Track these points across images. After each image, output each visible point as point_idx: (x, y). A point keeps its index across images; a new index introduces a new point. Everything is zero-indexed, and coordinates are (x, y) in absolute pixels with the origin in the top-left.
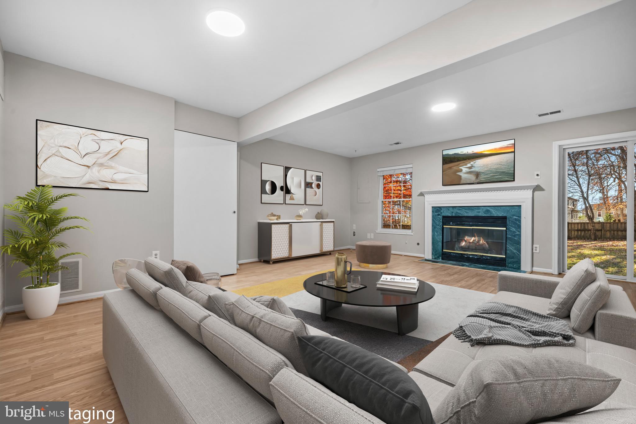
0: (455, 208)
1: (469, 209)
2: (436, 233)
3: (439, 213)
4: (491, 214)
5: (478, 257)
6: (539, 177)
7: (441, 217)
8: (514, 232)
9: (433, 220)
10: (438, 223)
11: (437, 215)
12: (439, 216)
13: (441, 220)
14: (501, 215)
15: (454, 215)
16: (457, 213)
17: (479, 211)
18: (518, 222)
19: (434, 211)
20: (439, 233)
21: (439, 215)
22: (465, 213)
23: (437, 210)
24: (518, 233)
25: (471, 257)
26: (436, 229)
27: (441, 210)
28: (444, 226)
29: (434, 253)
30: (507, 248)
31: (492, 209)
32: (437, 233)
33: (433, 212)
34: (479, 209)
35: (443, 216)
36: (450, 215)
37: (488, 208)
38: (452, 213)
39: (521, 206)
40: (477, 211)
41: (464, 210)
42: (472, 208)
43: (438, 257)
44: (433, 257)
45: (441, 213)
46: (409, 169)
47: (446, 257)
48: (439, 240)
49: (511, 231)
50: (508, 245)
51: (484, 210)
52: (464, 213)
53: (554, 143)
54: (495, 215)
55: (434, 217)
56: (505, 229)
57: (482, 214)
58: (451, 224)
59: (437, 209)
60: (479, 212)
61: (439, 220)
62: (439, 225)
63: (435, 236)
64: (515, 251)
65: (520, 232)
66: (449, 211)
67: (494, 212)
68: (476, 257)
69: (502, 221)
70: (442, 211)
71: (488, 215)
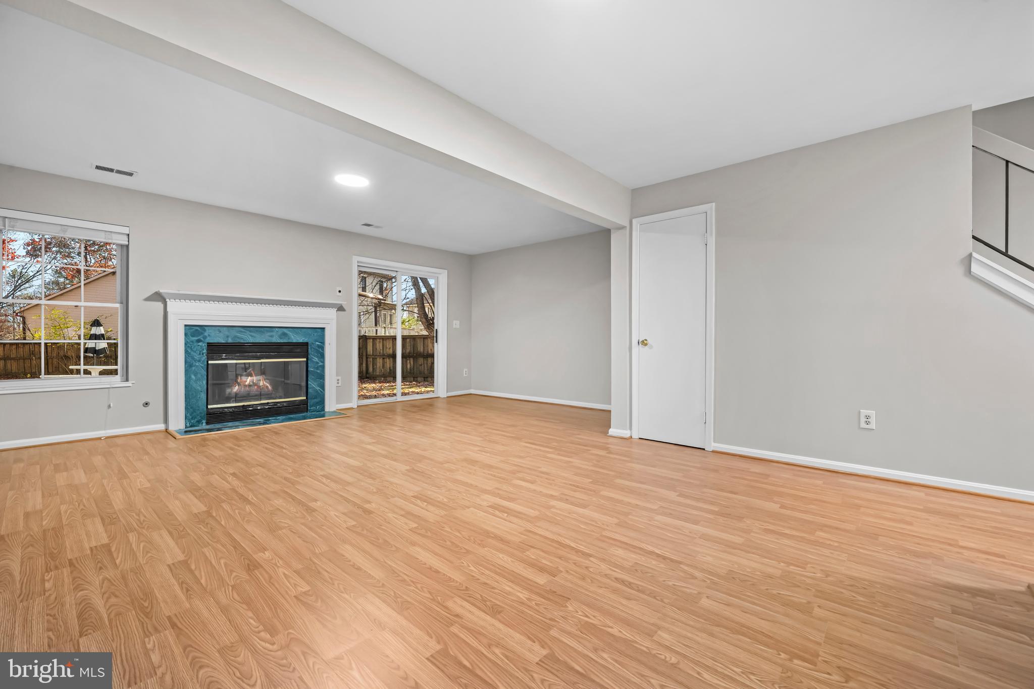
0: (233, 329)
1: (257, 331)
2: (193, 377)
3: (200, 337)
4: (289, 338)
5: (269, 405)
6: (340, 294)
7: (204, 345)
8: (317, 363)
9: (186, 351)
10: (197, 357)
11: (195, 341)
12: (200, 344)
13: (205, 351)
14: (301, 341)
15: (230, 341)
16: (236, 337)
17: (271, 334)
18: (320, 350)
19: (189, 334)
20: (199, 376)
21: (199, 341)
22: (250, 337)
23: (193, 332)
24: (321, 364)
25: (259, 408)
26: (193, 368)
27: (203, 332)
28: (210, 362)
29: (188, 415)
30: (309, 386)
31: (289, 331)
32: (195, 376)
33: (186, 335)
34: (272, 331)
35: (208, 343)
36: (223, 342)
37: (285, 330)
38: (228, 337)
39: (324, 328)
40: (269, 334)
41: (248, 332)
42: (262, 329)
43: (199, 422)
44: (188, 425)
45: (203, 338)
47: (216, 418)
48: (200, 389)
49: (313, 362)
50: (310, 381)
51: (279, 333)
52: (249, 338)
53: (354, 256)
54: (294, 341)
55: (188, 345)
56: (305, 359)
57: (276, 339)
58: (223, 357)
59: (197, 330)
60: (272, 336)
61: (200, 352)
62: (199, 361)
63: (192, 382)
64: (318, 388)
65: (323, 362)
66: (221, 335)
67: (294, 336)
68: (267, 407)
69: (301, 349)
70: (206, 334)
71: (285, 341)
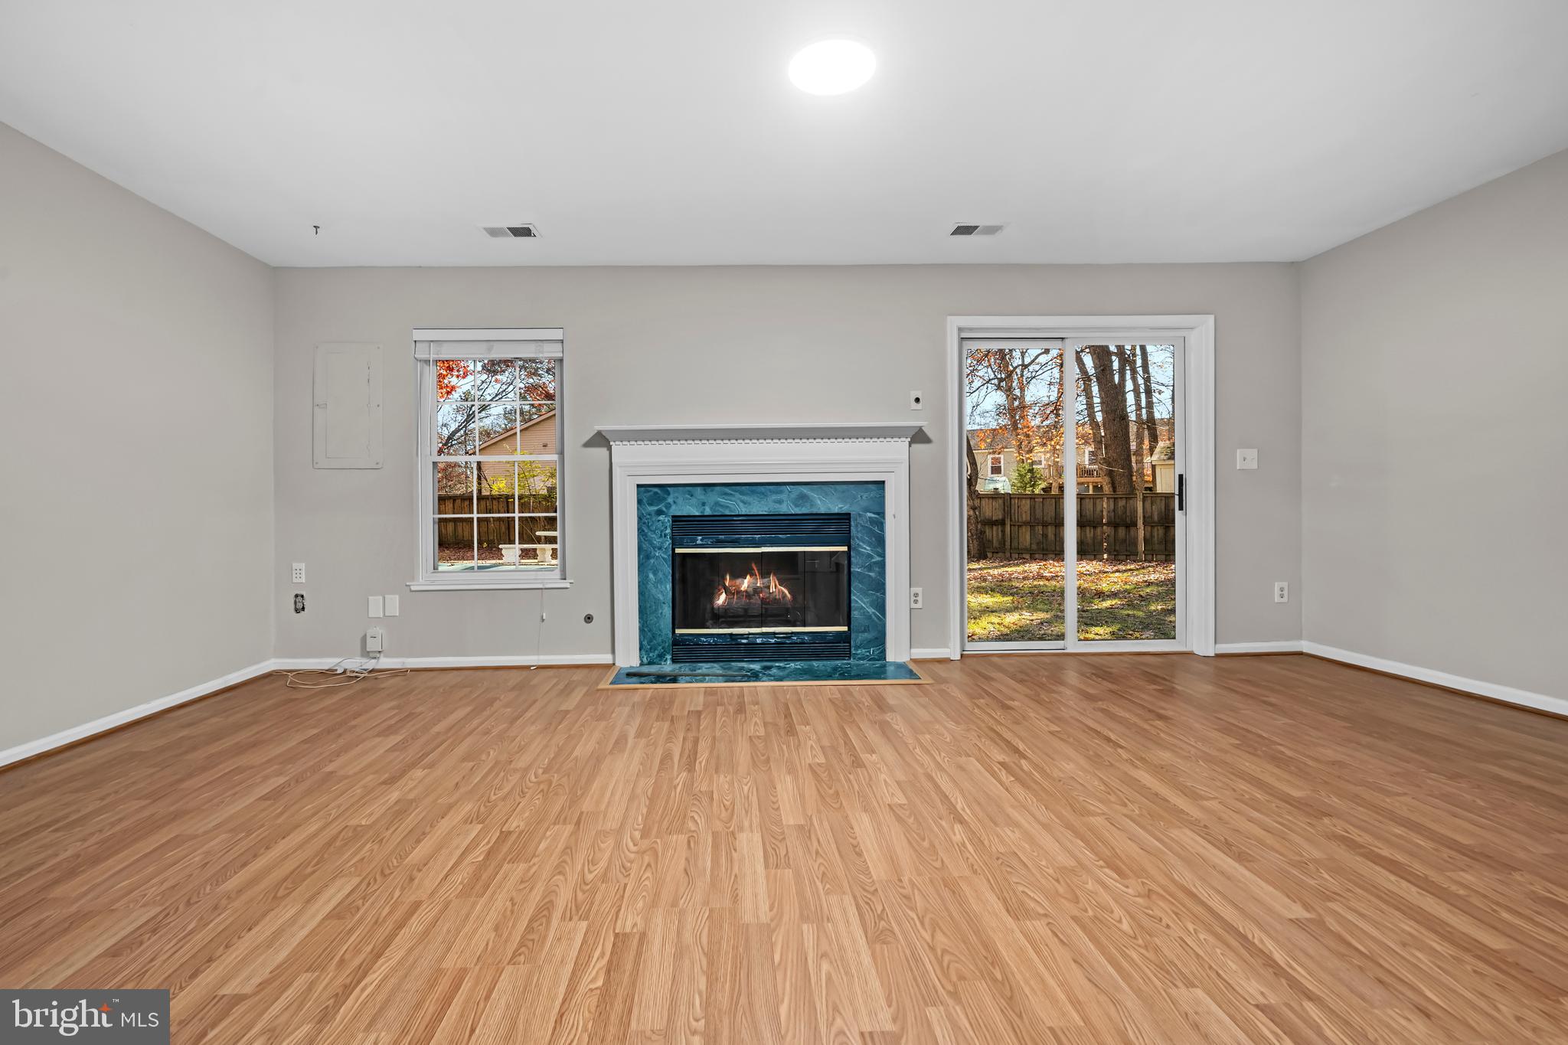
0: (712, 491)
1: (753, 492)
2: (651, 576)
3: (662, 506)
4: (812, 505)
5: (778, 638)
6: (919, 406)
7: (666, 520)
8: (870, 556)
9: (640, 531)
10: (657, 541)
11: (653, 513)
12: (661, 518)
13: (668, 531)
14: (836, 510)
15: (708, 512)
16: (717, 504)
17: (778, 497)
18: (876, 529)
19: (645, 500)
20: (660, 575)
21: (660, 512)
22: (741, 504)
23: (651, 495)
24: (878, 559)
25: (759, 641)
26: (652, 561)
27: (666, 496)
28: (677, 550)
29: (645, 643)
30: (852, 605)
31: (812, 490)
32: (655, 574)
33: (640, 502)
34: (781, 492)
35: (673, 517)
36: (697, 514)
37: (804, 490)
38: (704, 504)
39: (883, 482)
40: (774, 497)
41: (737, 495)
42: (762, 489)
43: (661, 656)
44: (645, 660)
45: (666, 507)
46: (547, 347)
47: (686, 652)
48: (661, 598)
49: (862, 554)
50: (855, 595)
51: (793, 496)
52: (740, 506)
53: (949, 318)
54: (823, 510)
55: (644, 520)
56: (845, 549)
57: (787, 508)
58: (699, 542)
59: (656, 493)
60: (780, 502)
61: (662, 532)
62: (660, 548)
63: (650, 586)
64: (871, 610)
65: (883, 555)
66: (694, 501)
67: (821, 500)
68: (773, 641)
69: (838, 525)
70: (670, 500)
71: (804, 510)
